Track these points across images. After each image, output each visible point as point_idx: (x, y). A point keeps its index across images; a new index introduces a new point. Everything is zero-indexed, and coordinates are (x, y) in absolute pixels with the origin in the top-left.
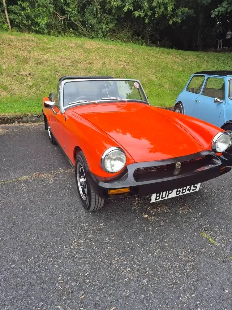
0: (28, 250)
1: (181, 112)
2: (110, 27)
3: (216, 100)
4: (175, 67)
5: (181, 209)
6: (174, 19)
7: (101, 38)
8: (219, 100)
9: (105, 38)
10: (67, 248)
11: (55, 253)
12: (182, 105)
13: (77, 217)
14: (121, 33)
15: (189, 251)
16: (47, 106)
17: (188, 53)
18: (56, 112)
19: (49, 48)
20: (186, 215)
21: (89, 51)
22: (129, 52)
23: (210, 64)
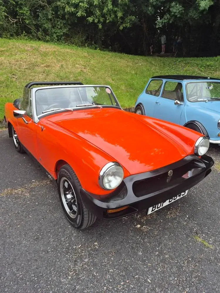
0: (19, 290)
1: (142, 114)
2: (64, 31)
3: (177, 102)
4: (128, 70)
5: (169, 213)
6: (124, 25)
7: (56, 42)
8: (179, 102)
9: (60, 41)
10: (65, 280)
11: (52, 288)
12: (143, 107)
13: (66, 238)
14: (75, 37)
15: (190, 259)
16: (16, 115)
17: (137, 57)
18: (27, 121)
19: (3, 51)
20: (175, 219)
21: (46, 54)
22: (85, 56)
23: (157, 67)
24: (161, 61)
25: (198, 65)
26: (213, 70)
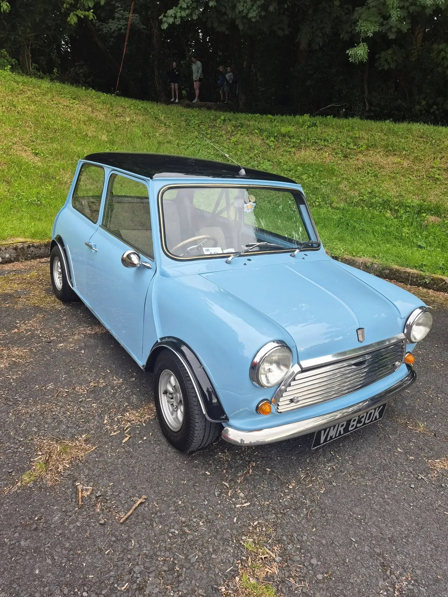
24: (182, 115)
25: (261, 131)
26: (293, 147)
